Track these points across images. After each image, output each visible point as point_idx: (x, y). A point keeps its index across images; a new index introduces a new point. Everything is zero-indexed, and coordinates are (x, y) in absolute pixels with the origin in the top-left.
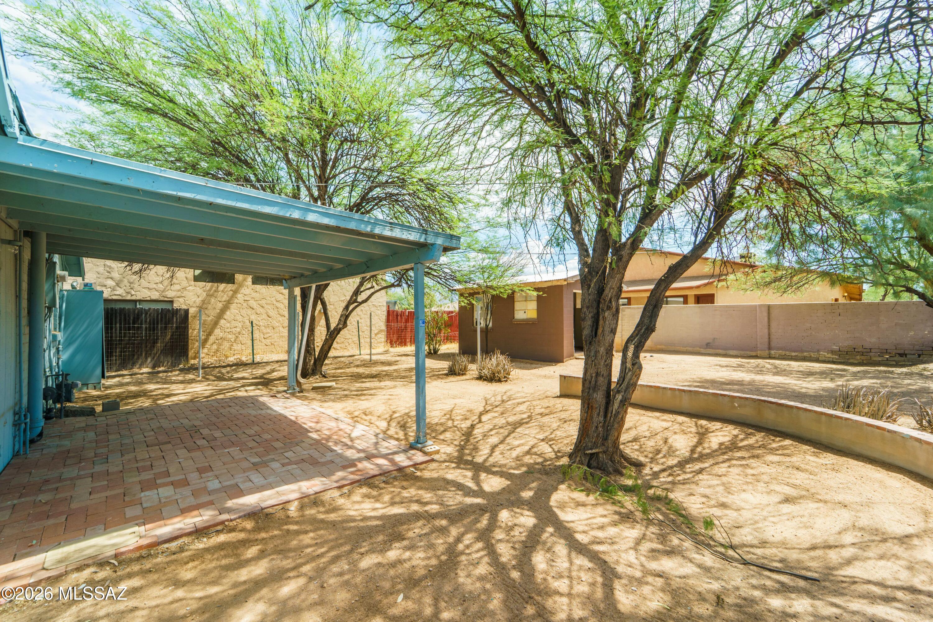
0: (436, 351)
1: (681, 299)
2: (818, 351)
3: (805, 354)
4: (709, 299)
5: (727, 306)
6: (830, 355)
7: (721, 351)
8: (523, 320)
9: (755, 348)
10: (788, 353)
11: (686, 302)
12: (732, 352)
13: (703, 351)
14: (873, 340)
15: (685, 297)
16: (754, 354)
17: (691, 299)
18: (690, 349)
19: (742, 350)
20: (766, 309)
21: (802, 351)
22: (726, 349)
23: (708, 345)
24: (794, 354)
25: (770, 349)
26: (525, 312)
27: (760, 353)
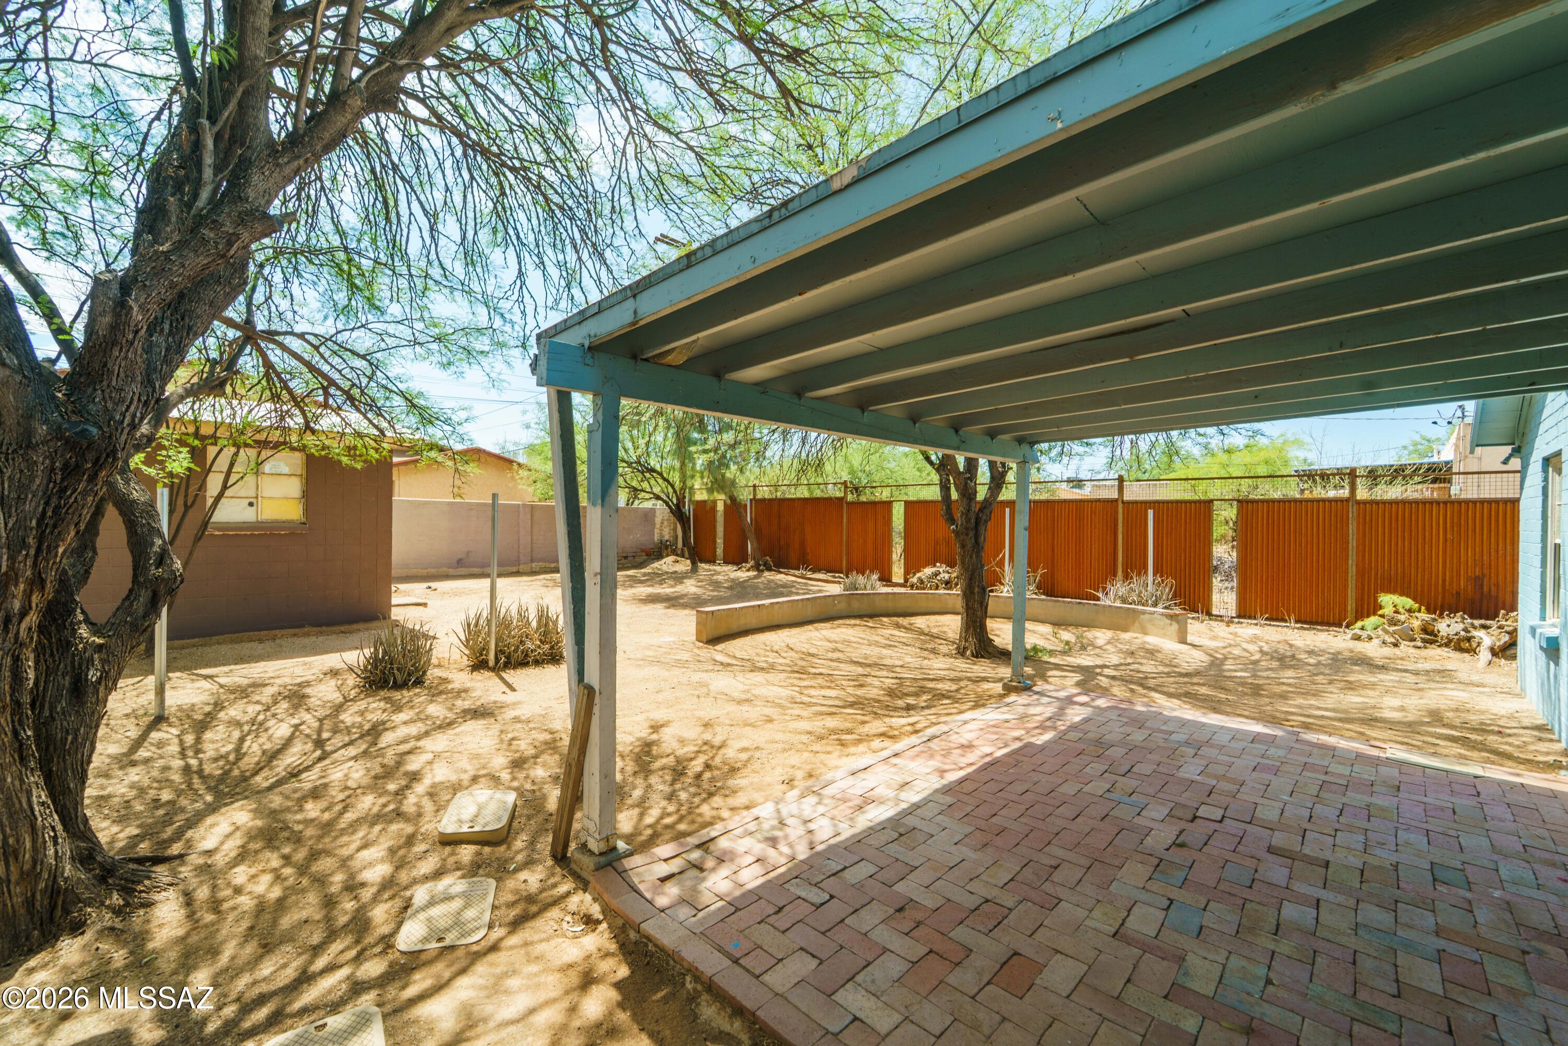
5: (484, 504)
7: (476, 570)
8: (247, 526)
9: (518, 562)
10: (547, 565)
12: (490, 570)
13: (451, 572)
16: (515, 569)
19: (503, 566)
20: (528, 510)
22: (482, 566)
23: (460, 563)
24: (553, 565)
25: (532, 561)
26: (251, 504)
27: (522, 568)
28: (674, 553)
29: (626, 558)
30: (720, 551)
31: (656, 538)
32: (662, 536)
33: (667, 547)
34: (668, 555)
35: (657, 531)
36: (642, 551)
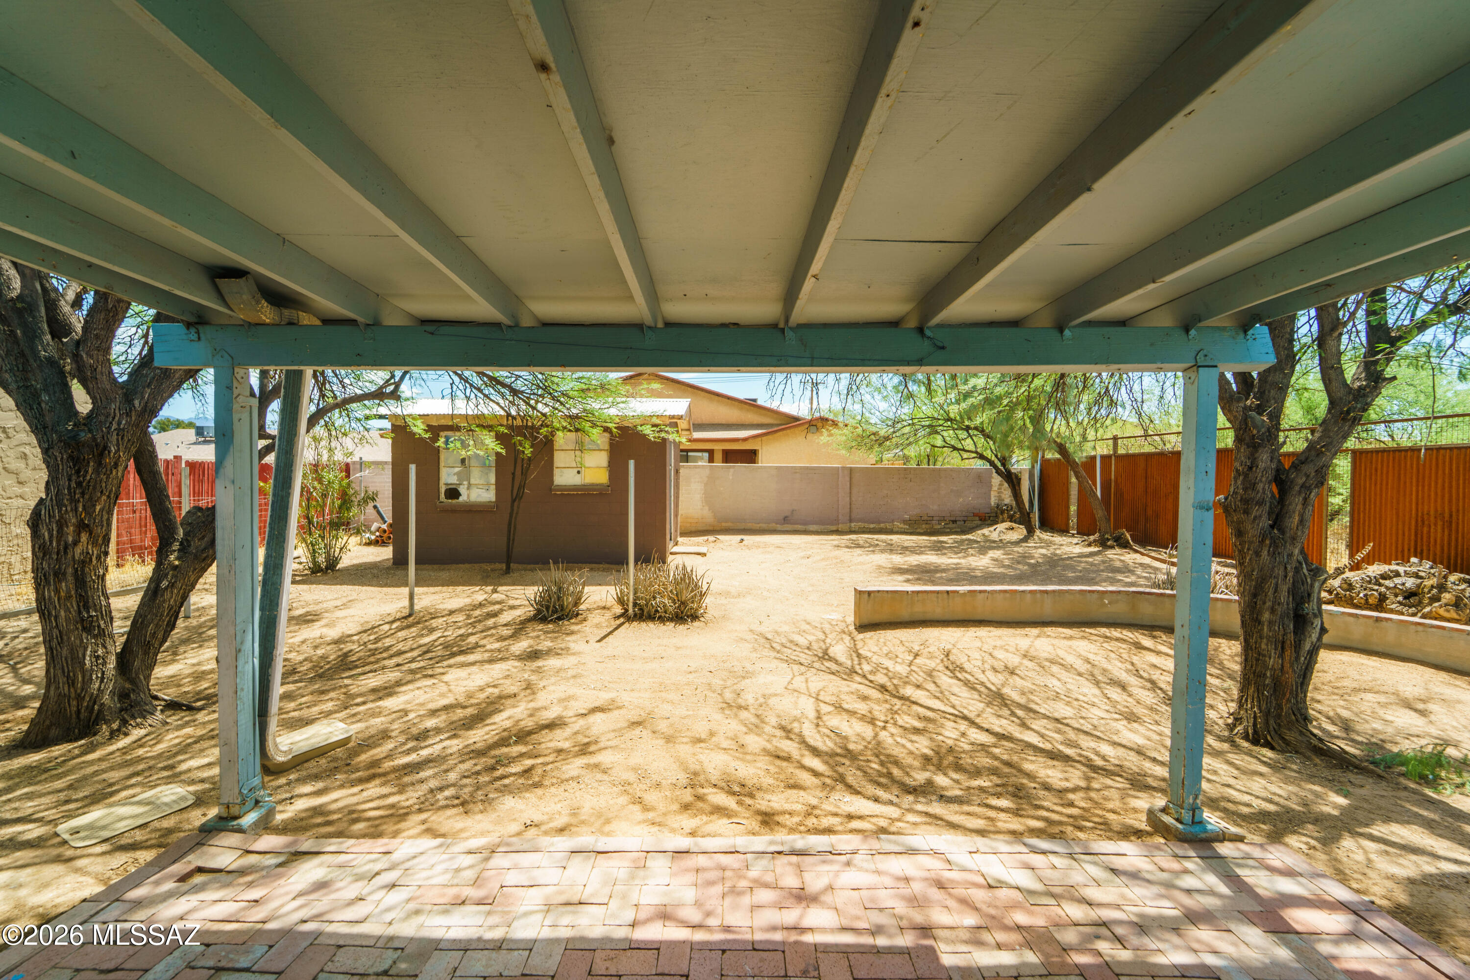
0: (332, 564)
1: (706, 455)
2: (893, 521)
3: (882, 525)
4: (750, 456)
5: (807, 468)
6: (902, 526)
7: (799, 527)
8: (575, 488)
9: (836, 521)
10: (866, 525)
11: (711, 460)
12: (812, 528)
13: (779, 527)
14: (935, 507)
15: (711, 452)
16: (834, 528)
17: (718, 456)
18: (764, 526)
19: (823, 524)
20: (847, 472)
21: (879, 522)
22: (805, 523)
23: (786, 520)
24: (872, 526)
25: (851, 521)
26: (579, 472)
27: (841, 527)
28: (1011, 519)
29: (954, 522)
30: (1073, 521)
31: (993, 501)
32: (1000, 499)
33: (1002, 512)
34: (1003, 521)
35: (993, 494)
36: (975, 515)
